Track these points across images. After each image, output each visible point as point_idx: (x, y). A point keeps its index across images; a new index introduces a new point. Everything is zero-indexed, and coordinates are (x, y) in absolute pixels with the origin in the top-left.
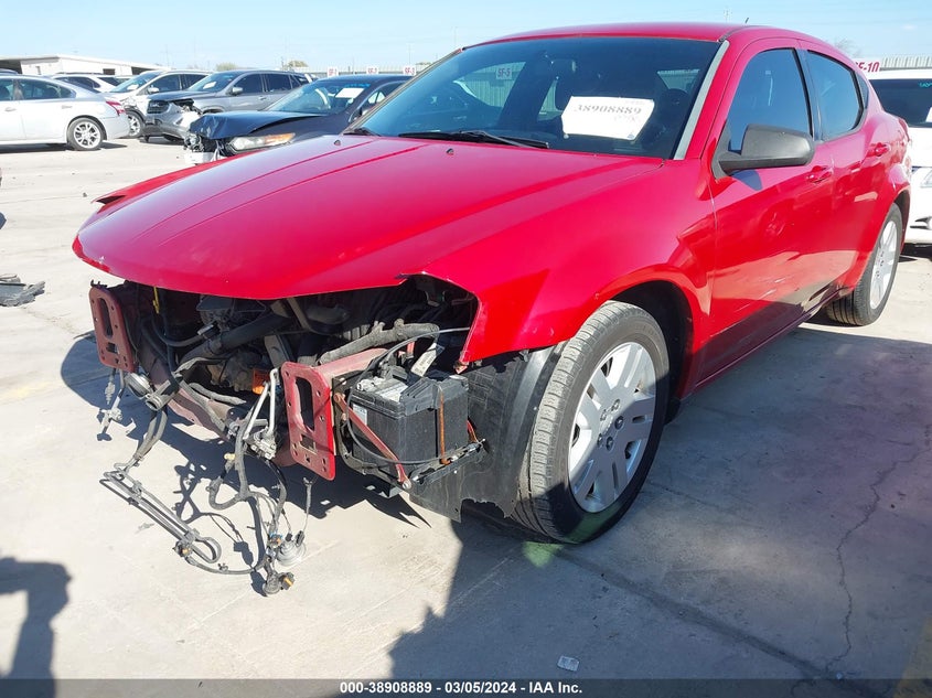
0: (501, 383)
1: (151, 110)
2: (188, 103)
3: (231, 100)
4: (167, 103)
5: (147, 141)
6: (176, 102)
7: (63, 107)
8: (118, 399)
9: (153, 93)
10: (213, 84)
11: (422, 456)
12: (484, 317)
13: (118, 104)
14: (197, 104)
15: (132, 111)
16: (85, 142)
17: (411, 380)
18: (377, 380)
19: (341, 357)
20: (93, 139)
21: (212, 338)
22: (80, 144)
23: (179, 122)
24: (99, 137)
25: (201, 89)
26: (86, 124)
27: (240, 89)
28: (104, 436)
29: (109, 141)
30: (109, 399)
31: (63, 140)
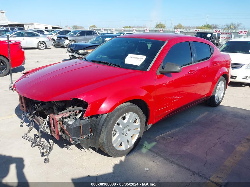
0: (97, 121)
1: (57, 40)
2: (67, 38)
3: (77, 37)
4: (62, 38)
5: (56, 47)
6: (64, 38)
7: (37, 39)
8: (24, 118)
9: (58, 35)
10: (73, 33)
11: (77, 136)
12: (90, 107)
13: (50, 38)
14: (69, 38)
15: (53, 39)
16: (41, 47)
17: (76, 119)
18: (69, 119)
19: (63, 113)
20: (43, 47)
21: (41, 106)
22: (40, 48)
23: (64, 43)
24: (45, 46)
25: (70, 34)
26: (42, 43)
27: (80, 35)
28: (21, 126)
29: (47, 47)
30: (22, 117)
31: (36, 47)
